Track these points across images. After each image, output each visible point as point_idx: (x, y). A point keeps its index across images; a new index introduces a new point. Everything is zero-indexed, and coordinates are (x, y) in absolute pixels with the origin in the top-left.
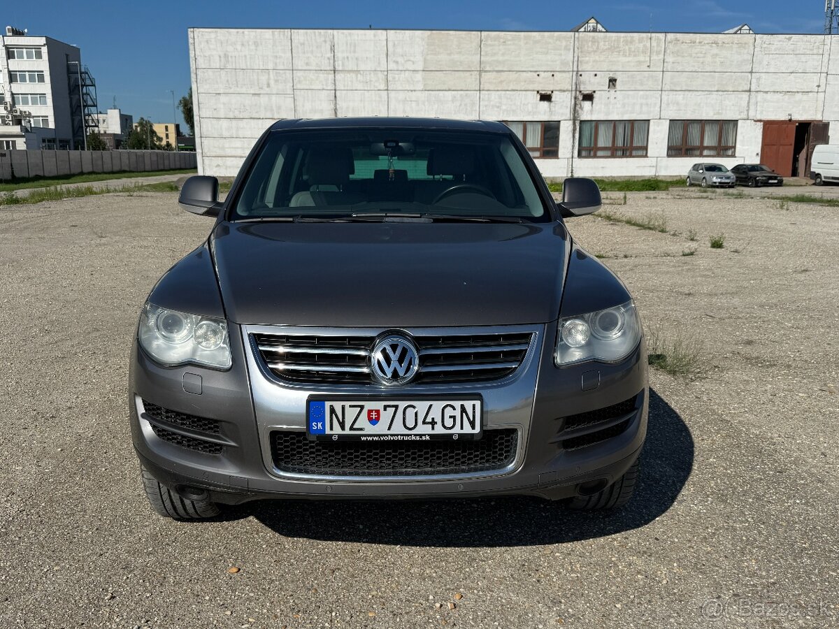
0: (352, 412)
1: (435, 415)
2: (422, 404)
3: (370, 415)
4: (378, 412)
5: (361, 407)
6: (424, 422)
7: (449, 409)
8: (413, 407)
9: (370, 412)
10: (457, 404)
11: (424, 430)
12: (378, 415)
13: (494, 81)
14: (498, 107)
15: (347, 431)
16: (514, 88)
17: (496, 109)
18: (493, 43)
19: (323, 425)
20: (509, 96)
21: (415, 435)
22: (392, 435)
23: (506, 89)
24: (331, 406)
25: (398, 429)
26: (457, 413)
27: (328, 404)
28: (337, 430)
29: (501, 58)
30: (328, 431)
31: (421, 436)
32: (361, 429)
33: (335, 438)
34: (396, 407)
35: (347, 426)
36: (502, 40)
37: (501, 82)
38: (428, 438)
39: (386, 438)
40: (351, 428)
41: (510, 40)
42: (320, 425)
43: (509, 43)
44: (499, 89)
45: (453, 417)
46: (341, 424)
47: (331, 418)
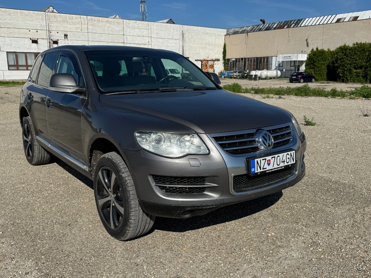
0: (263, 162)
1: (284, 158)
2: (281, 155)
3: (268, 162)
4: (270, 160)
5: (265, 159)
6: (282, 162)
7: (288, 155)
8: (279, 156)
9: (268, 161)
10: (289, 153)
11: (282, 165)
12: (270, 162)
13: (7, 32)
14: (10, 45)
15: (262, 170)
16: (18, 36)
17: (9, 46)
18: (3, 14)
19: (255, 169)
20: (15, 40)
21: (280, 167)
22: (275, 169)
23: (13, 36)
24: (257, 161)
25: (276, 166)
26: (289, 156)
27: (256, 160)
28: (259, 171)
29: (9, 22)
30: (256, 172)
31: (282, 167)
32: (266, 168)
33: (259, 174)
34: (275, 157)
35: (262, 168)
36: (8, 13)
37: (11, 33)
38: (283, 167)
39: (273, 170)
40: (263, 169)
41: (12, 13)
43: (12, 14)
44: (10, 36)
45: (289, 158)
46: (260, 168)
47: (257, 166)
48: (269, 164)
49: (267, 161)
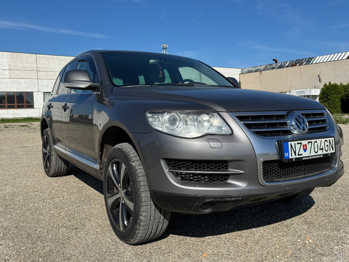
0: (298, 146)
1: (323, 145)
2: (319, 141)
3: (304, 147)
4: (306, 145)
5: (301, 143)
6: (320, 149)
7: (326, 142)
8: (316, 142)
9: (304, 145)
10: (328, 139)
11: (320, 152)
12: (306, 147)
13: (44, 75)
14: (47, 86)
15: (297, 156)
16: (54, 79)
17: (46, 87)
18: (42, 59)
19: (289, 154)
20: (52, 82)
21: (319, 155)
22: (312, 156)
23: (50, 79)
24: (291, 144)
25: (313, 153)
26: (328, 144)
27: (289, 143)
28: (294, 156)
29: (46, 66)
30: (290, 157)
31: (320, 155)
32: (301, 155)
33: (294, 160)
34: (311, 142)
35: (297, 154)
36: (46, 59)
37: (48, 76)
38: (322, 156)
39: (310, 158)
40: (299, 155)
41: (50, 59)
42: (287, 154)
43: (50, 60)
44: (47, 79)
45: (327, 146)
46: (295, 153)
47: (291, 150)
48: (305, 150)
49: (302, 146)
